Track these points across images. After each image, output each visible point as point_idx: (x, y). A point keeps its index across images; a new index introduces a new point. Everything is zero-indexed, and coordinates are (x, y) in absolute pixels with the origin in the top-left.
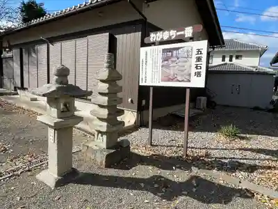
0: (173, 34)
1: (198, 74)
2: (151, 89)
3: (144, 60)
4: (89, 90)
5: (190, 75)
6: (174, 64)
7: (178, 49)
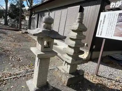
2: (104, 40)
3: (103, 21)
4: (64, 35)
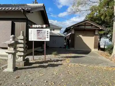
0: (40, 26)
1: (48, 37)
2: (33, 42)
3: (31, 33)
5: (45, 37)
6: (41, 35)
7: (42, 30)
